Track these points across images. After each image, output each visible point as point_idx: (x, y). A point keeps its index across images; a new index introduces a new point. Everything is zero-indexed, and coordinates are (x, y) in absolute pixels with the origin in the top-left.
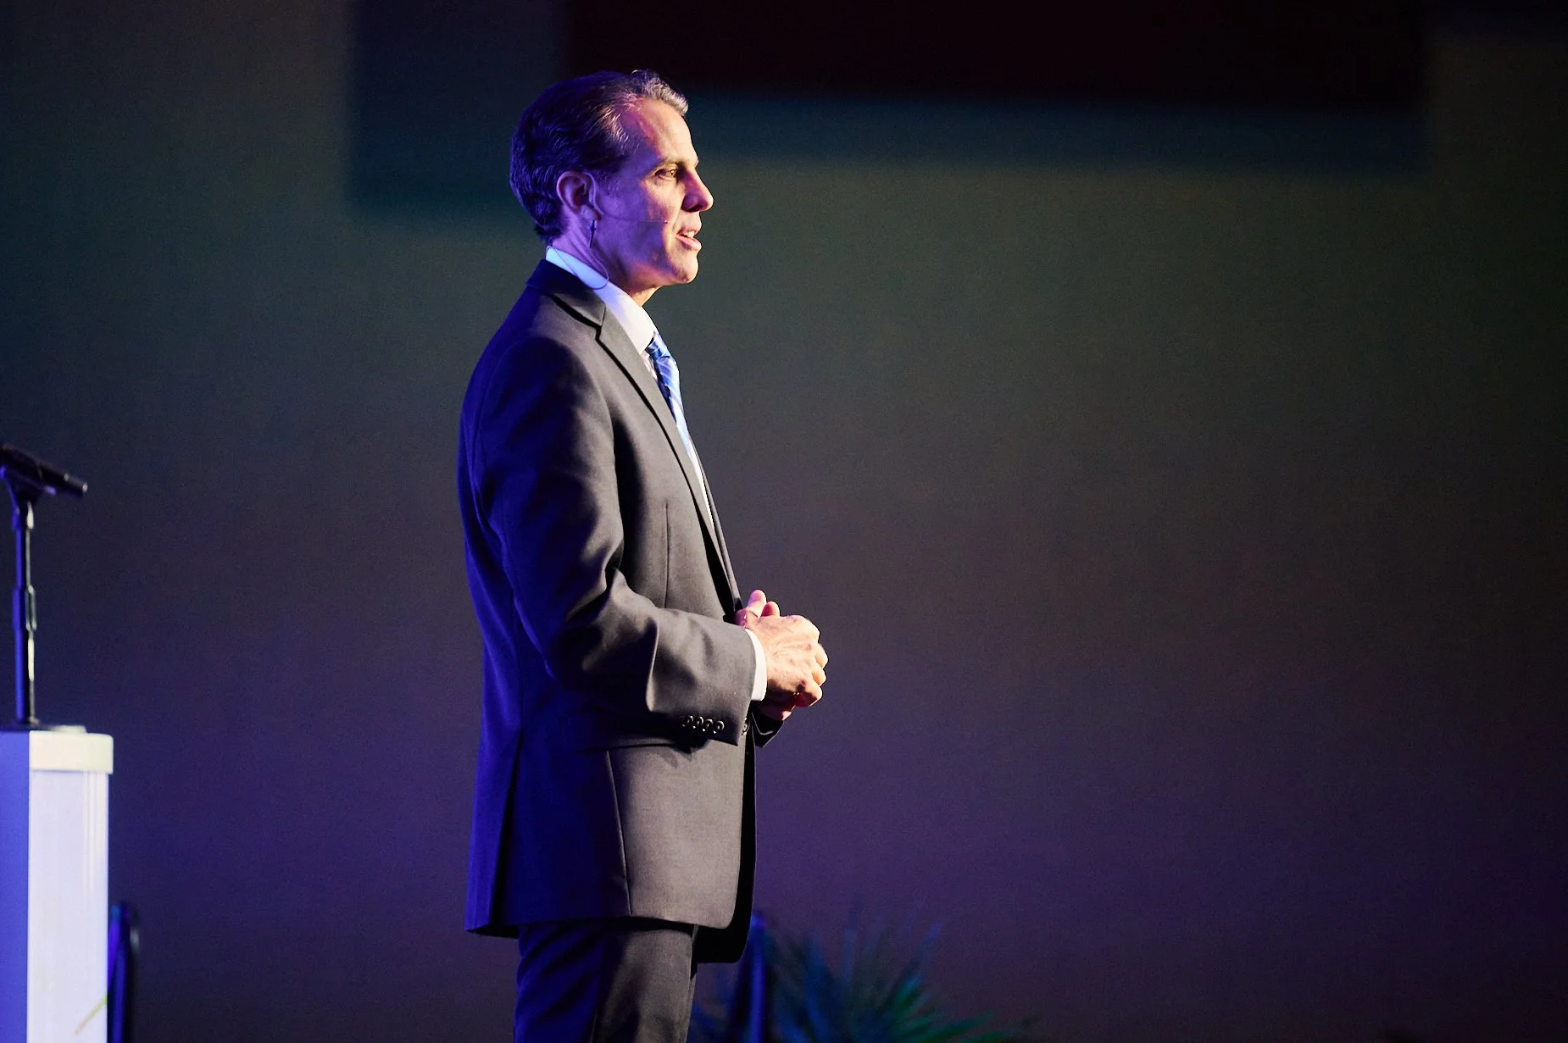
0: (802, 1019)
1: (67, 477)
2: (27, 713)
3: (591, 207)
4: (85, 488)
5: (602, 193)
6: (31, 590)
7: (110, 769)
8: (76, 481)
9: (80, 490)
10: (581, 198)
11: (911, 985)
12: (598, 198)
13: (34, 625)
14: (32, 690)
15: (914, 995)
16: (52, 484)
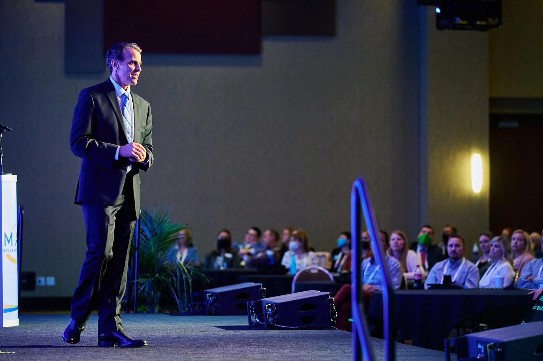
0: (146, 225)
1: (8, 128)
2: (1, 171)
3: (117, 67)
4: (11, 130)
5: (120, 65)
6: (2, 149)
7: (17, 181)
8: (10, 129)
9: (10, 130)
10: (115, 65)
11: (166, 218)
12: (118, 65)
13: (2, 155)
14: (2, 167)
15: (166, 220)
16: (5, 129)
